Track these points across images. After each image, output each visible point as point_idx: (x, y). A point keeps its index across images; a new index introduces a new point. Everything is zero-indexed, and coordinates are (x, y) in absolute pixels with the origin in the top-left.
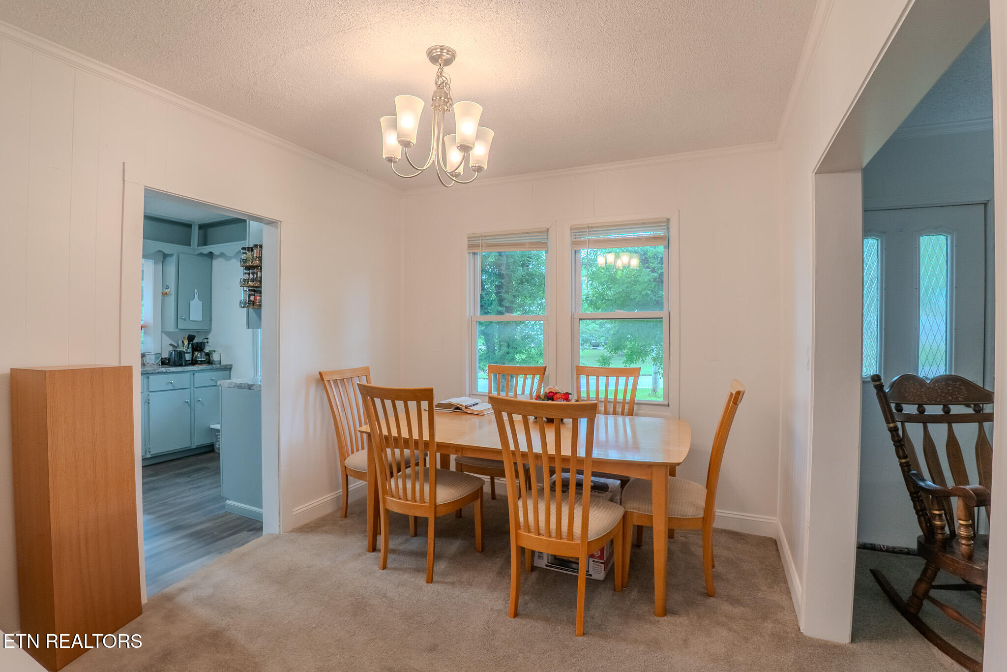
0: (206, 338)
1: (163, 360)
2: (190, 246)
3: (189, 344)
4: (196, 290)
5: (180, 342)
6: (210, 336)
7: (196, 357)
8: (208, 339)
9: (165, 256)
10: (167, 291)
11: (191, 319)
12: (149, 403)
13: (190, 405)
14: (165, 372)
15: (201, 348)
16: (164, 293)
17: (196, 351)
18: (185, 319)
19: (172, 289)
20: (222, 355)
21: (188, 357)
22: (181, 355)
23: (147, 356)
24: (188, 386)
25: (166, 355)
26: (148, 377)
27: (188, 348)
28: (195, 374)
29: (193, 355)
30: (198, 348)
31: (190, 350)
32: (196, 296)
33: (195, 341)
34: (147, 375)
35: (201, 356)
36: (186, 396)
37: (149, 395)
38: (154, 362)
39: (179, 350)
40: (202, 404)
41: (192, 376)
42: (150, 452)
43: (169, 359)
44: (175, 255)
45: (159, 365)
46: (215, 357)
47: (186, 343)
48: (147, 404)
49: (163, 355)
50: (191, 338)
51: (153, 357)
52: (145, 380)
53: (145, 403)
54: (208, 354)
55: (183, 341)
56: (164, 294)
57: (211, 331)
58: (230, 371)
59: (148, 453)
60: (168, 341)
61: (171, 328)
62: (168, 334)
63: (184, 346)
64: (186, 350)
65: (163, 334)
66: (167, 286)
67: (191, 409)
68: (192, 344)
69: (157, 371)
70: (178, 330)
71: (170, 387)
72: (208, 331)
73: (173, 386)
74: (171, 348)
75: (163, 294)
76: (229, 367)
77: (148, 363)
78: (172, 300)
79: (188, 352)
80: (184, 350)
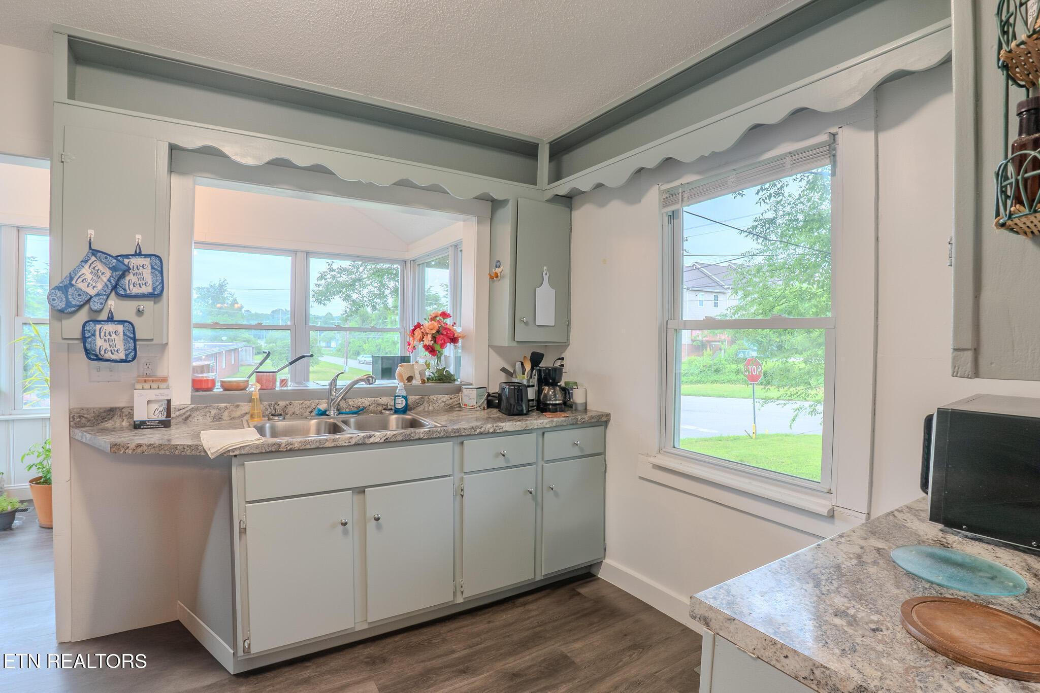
0: (560, 359)
1: (490, 398)
2: (535, 184)
3: (532, 369)
4: (545, 268)
5: (518, 365)
6: (566, 355)
7: (546, 396)
8: (562, 359)
9: (496, 204)
10: (498, 270)
11: (537, 323)
12: (462, 496)
13: (535, 499)
14: (492, 433)
15: (554, 380)
16: (493, 275)
17: (546, 385)
18: (526, 323)
19: (506, 268)
20: (588, 390)
21: (531, 393)
22: (519, 390)
23: (465, 390)
24: (534, 461)
25: (494, 389)
26: (462, 443)
27: (531, 377)
28: (546, 434)
29: (540, 391)
30: (549, 378)
31: (535, 381)
32: (546, 278)
33: (543, 364)
34: (460, 439)
35: (555, 395)
36: (527, 478)
37: (462, 479)
38: (475, 404)
39: (516, 381)
40: (556, 494)
41: (540, 439)
42: (462, 592)
43: (500, 397)
44: (510, 203)
45: (484, 408)
46: (578, 397)
47: (528, 367)
48: (459, 497)
49: (490, 388)
50: (536, 359)
51: (473, 394)
52: (457, 449)
53: (455, 497)
54: (566, 391)
55: (522, 364)
56: (494, 277)
57: (569, 345)
58: (606, 427)
59: (459, 594)
60: (499, 363)
61: (504, 339)
62: (499, 350)
63: (524, 374)
64: (528, 381)
65: (490, 349)
66: (498, 261)
67: (536, 505)
68: (540, 371)
69: (478, 431)
70: (515, 344)
71: (501, 462)
72: (564, 345)
73: (507, 461)
74: (503, 378)
75: (491, 278)
76: (604, 419)
77: (466, 405)
78: (505, 285)
79: (531, 384)
80: (525, 383)
